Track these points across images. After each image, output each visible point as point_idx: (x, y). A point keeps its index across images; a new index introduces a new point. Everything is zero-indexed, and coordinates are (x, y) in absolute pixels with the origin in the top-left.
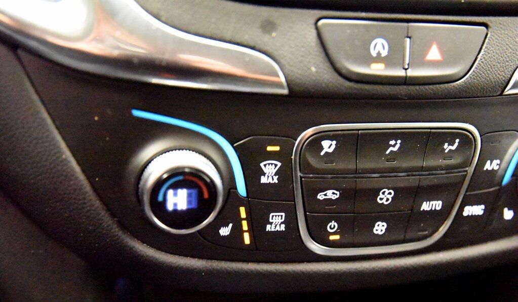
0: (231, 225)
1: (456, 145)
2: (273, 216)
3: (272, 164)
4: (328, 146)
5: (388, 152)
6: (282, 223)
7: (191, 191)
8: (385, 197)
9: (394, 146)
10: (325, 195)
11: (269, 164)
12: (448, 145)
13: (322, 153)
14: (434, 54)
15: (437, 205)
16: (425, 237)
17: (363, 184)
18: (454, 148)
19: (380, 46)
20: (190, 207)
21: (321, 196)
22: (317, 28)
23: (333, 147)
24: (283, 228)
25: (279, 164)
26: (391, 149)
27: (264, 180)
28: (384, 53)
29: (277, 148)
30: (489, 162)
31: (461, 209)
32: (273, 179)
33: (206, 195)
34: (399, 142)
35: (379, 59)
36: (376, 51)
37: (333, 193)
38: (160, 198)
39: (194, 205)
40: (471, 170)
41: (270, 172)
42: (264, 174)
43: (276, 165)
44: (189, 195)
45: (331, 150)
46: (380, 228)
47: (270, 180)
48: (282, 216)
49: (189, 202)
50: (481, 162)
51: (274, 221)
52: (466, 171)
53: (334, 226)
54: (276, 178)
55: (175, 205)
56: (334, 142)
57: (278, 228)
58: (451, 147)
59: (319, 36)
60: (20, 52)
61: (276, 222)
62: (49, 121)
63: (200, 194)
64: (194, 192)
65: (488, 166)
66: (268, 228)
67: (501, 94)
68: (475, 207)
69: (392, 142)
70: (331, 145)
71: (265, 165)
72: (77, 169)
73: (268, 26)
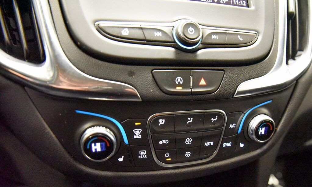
0: (123, 157)
1: (216, 118)
2: (141, 152)
3: (138, 130)
4: (162, 122)
5: (188, 123)
6: (145, 155)
7: (102, 143)
8: (189, 141)
9: (190, 120)
10: (163, 142)
11: (137, 130)
12: (213, 119)
13: (159, 125)
14: (203, 82)
15: (211, 143)
16: (208, 157)
17: (178, 136)
18: (216, 120)
19: (179, 80)
20: (102, 150)
21: (160, 143)
22: (152, 74)
23: (164, 122)
24: (146, 156)
25: (141, 130)
26: (189, 121)
27: (135, 137)
28: (181, 83)
29: (140, 124)
30: (231, 125)
31: (222, 144)
32: (139, 137)
33: (108, 145)
34: (192, 118)
35: (179, 85)
36: (178, 82)
37: (166, 141)
38: (88, 147)
39: (104, 149)
40: (224, 128)
41: (137, 134)
42: (135, 135)
43: (140, 131)
44: (101, 146)
45: (163, 123)
46: (188, 154)
47: (138, 137)
48: (145, 152)
49: (102, 148)
50: (228, 125)
51: (141, 154)
52: (222, 129)
53: (168, 154)
54: (140, 136)
55: (96, 149)
56: (164, 120)
57: (144, 157)
58: (214, 120)
59: (153, 77)
60: (26, 88)
61: (143, 154)
62: (40, 116)
63: (106, 144)
64: (103, 144)
65: (231, 126)
66: (139, 157)
67: (233, 97)
68: (228, 143)
69: (189, 119)
70: (163, 121)
71: (135, 131)
72: (53, 136)
73: (131, 74)
